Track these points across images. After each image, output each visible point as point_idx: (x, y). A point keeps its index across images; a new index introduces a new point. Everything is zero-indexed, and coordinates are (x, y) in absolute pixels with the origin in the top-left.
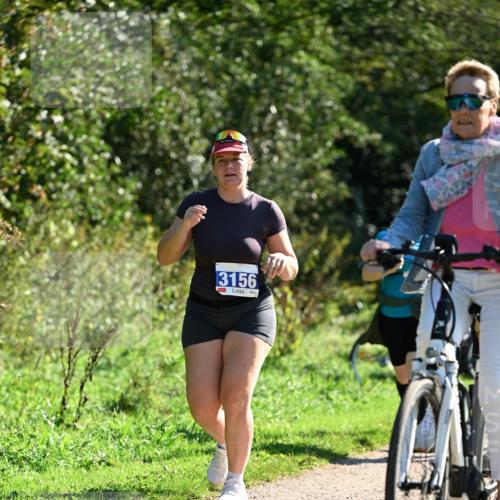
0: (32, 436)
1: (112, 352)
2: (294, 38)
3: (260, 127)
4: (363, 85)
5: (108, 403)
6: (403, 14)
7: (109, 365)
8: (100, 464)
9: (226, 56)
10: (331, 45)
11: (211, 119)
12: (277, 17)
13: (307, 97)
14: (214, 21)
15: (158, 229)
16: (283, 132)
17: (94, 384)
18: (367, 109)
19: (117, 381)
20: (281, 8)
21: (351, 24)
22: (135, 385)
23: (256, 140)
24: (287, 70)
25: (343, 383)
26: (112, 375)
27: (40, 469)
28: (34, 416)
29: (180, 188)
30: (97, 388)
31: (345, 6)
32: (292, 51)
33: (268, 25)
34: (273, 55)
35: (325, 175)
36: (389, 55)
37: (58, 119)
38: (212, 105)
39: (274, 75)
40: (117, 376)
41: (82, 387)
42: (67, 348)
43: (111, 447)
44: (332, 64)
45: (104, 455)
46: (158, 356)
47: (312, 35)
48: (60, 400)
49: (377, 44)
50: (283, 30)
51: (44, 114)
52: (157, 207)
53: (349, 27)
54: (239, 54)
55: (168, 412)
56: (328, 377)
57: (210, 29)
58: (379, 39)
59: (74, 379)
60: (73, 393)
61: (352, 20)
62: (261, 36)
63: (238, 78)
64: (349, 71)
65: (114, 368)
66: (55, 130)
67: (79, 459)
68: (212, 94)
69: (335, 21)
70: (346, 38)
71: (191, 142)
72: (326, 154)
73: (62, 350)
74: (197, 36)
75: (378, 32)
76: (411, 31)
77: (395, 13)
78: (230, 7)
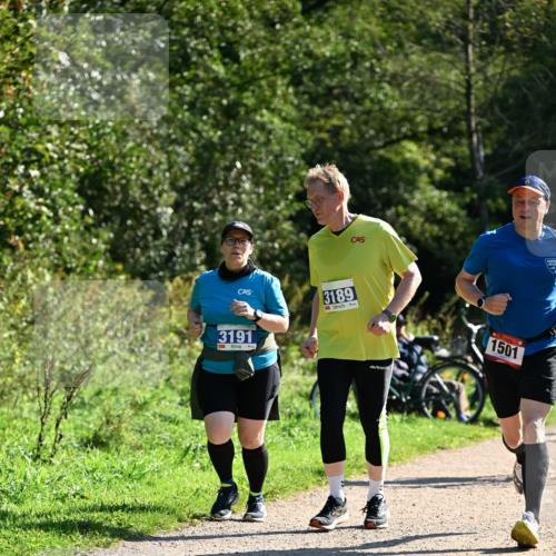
0: (10, 471)
1: (87, 392)
2: (257, 98)
3: (226, 181)
4: (322, 142)
5: (82, 440)
6: (360, 75)
7: (83, 404)
8: (74, 496)
9: (193, 114)
10: (292, 104)
11: (179, 173)
12: (241, 77)
13: (269, 152)
14: (182, 81)
15: (129, 276)
16: (247, 186)
17: (69, 422)
19: (90, 419)
20: (245, 69)
21: (311, 84)
22: (108, 422)
23: (222, 193)
24: (250, 127)
25: (304, 420)
26: (86, 413)
27: (18, 502)
28: (12, 451)
29: (150, 238)
30: (72, 425)
31: (305, 67)
32: (256, 110)
33: (233, 85)
34: (238, 113)
35: (287, 226)
36: (347, 113)
37: (34, 173)
38: (180, 159)
39: (238, 132)
40: (90, 413)
41: (57, 425)
42: (43, 388)
43: (85, 480)
44: (292, 122)
45: (78, 488)
46: (129, 395)
47: (274, 94)
48: (37, 436)
49: (336, 103)
50: (246, 90)
51: (21, 168)
52: (129, 255)
53: (309, 87)
54: (207, 113)
55: (140, 448)
56: (290, 415)
57: (178, 88)
58: (338, 98)
59: (50, 417)
60: (49, 430)
61: (311, 79)
62: (227, 96)
63: (204, 134)
64: (308, 128)
65: (88, 407)
66: (31, 183)
67: (55, 492)
68: (181, 150)
69: (296, 81)
70: (306, 97)
71: (160, 195)
72: (288, 207)
73: (38, 389)
75: (336, 91)
76: (368, 91)
77: (352, 74)
78: (197, 68)
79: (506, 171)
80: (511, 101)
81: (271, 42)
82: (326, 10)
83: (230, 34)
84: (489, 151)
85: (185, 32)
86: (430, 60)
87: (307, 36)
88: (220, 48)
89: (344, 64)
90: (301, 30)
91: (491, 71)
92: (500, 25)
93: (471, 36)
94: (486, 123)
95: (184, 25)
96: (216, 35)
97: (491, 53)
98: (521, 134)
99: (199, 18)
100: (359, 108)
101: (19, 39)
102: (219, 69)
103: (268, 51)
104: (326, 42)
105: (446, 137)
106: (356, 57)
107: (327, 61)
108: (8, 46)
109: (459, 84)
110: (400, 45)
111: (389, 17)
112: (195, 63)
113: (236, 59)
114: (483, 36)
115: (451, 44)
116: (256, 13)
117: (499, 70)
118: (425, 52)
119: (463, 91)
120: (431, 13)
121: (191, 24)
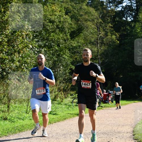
0: (22, 115)
2: (63, 53)
3: (58, 67)
4: (74, 60)
6: (80, 49)
9: (52, 56)
10: (69, 54)
11: (50, 65)
12: (61, 49)
13: (65, 62)
14: (51, 50)
16: (62, 67)
18: (75, 64)
23: (57, 69)
24: (62, 58)
25: (71, 106)
27: (23, 120)
28: (22, 112)
31: (71, 48)
32: (63, 55)
33: (59, 51)
34: (60, 55)
35: (68, 74)
36: (78, 56)
37: (26, 65)
39: (60, 58)
44: (69, 57)
47: (66, 52)
48: (26, 109)
49: (76, 54)
50: (61, 52)
51: (24, 64)
54: (55, 55)
56: (69, 105)
58: (76, 53)
59: (29, 106)
60: (28, 108)
61: (72, 50)
62: (58, 53)
63: (54, 59)
64: (72, 58)
66: (25, 67)
67: (29, 118)
68: (50, 62)
69: (69, 50)
70: (71, 53)
72: (68, 71)
73: (27, 101)
74: (48, 52)
75: (76, 52)
76: (81, 52)
77: (79, 49)
78: (53, 48)
79: (104, 65)
80: (105, 54)
81: (65, 44)
82: (74, 38)
83: (58, 42)
84: (101, 62)
85: (51, 42)
86: (92, 47)
87: (71, 43)
88: (57, 45)
89: (77, 47)
90: (70, 42)
91: (102, 49)
92: (103, 41)
93: (99, 43)
94: (101, 57)
95: (51, 41)
96: (56, 42)
97: (102, 46)
98: (107, 59)
99: (53, 40)
100: (80, 55)
101: (23, 43)
102: (57, 48)
103: (65, 45)
104: (74, 44)
105: (94, 59)
106: (79, 46)
107: (75, 47)
108: (22, 44)
109: (96, 50)
110: (87, 44)
111: (85, 39)
112: (53, 47)
113: (59, 46)
114: (100, 43)
115: (95, 44)
116: (63, 39)
117: (103, 48)
118: (91, 46)
119: (97, 52)
120: (92, 39)
121: (52, 41)
